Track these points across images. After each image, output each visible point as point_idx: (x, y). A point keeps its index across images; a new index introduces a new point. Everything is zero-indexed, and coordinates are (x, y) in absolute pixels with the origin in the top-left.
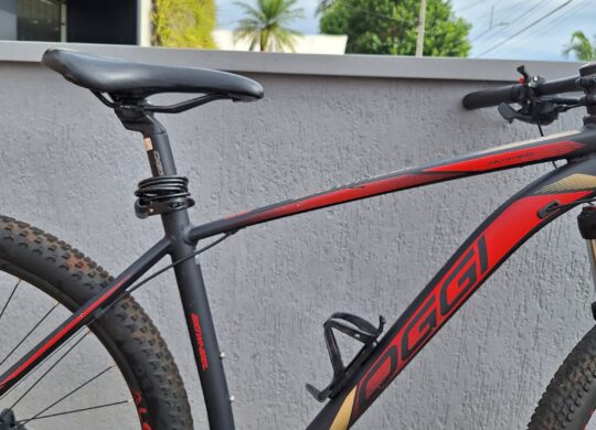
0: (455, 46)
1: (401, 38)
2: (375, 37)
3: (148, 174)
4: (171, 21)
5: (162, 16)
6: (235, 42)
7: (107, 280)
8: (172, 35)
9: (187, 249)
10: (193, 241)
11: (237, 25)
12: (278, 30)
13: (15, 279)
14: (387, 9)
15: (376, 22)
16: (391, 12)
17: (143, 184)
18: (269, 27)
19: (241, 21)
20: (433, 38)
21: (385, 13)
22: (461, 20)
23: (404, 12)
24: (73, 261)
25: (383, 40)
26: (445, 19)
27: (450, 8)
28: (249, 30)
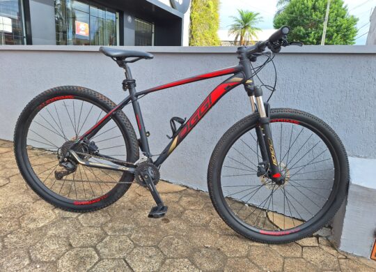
0: (347, 31)
1: (317, 28)
2: (302, 28)
3: (125, 78)
4: (198, 28)
5: (194, 26)
6: (229, 35)
7: (115, 105)
8: (199, 35)
9: (135, 98)
10: (137, 96)
11: (230, 27)
12: (249, 29)
13: (92, 105)
14: (309, 14)
15: (303, 21)
16: (311, 15)
17: (124, 81)
18: (245, 27)
19: (232, 25)
20: (335, 28)
21: (309, 16)
22: (353, 16)
23: (319, 14)
24: (107, 100)
25: (306, 30)
26: (343, 17)
27: (347, 10)
28: (236, 30)
